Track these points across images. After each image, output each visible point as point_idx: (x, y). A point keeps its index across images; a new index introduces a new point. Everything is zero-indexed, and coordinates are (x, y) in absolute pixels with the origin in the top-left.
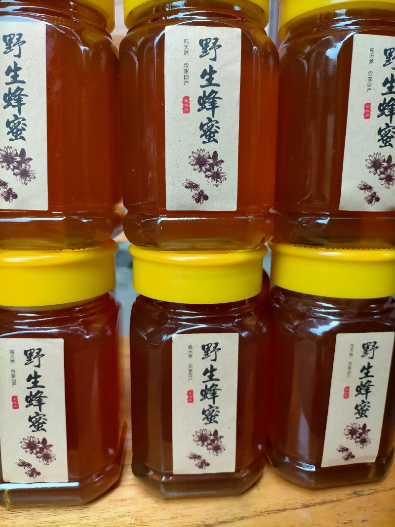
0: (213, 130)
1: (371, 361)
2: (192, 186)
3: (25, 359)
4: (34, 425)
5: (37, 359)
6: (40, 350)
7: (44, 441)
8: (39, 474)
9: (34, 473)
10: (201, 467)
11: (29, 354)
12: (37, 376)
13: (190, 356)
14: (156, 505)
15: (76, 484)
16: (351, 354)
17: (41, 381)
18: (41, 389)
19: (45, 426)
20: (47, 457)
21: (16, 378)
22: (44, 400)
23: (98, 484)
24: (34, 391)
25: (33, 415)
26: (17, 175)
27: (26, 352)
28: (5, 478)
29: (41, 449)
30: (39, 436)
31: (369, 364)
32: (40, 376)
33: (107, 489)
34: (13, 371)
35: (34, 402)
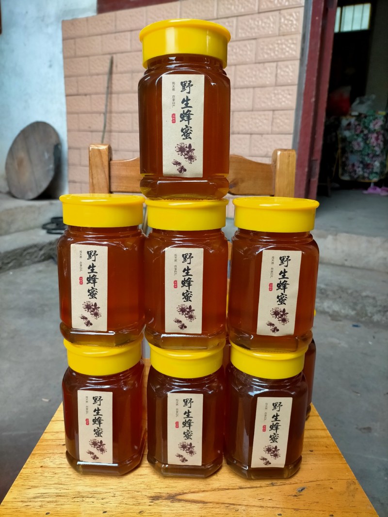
0: (189, 296)
1: (278, 412)
2: (178, 321)
3: (93, 401)
4: (96, 433)
5: (99, 402)
6: (101, 397)
7: (101, 442)
8: (98, 458)
9: (95, 458)
10: (183, 461)
11: (95, 399)
12: (99, 410)
13: (177, 404)
14: (158, 479)
15: (117, 465)
16: (266, 408)
17: (101, 412)
18: (100, 416)
19: (101, 435)
20: (102, 450)
21: (88, 410)
22: (102, 422)
23: (129, 465)
24: (97, 417)
25: (96, 428)
26: (92, 314)
27: (94, 398)
28: (81, 459)
29: (100, 446)
30: (99, 439)
31: (277, 414)
32: (100, 410)
33: (133, 468)
34: (87, 406)
35: (97, 422)
